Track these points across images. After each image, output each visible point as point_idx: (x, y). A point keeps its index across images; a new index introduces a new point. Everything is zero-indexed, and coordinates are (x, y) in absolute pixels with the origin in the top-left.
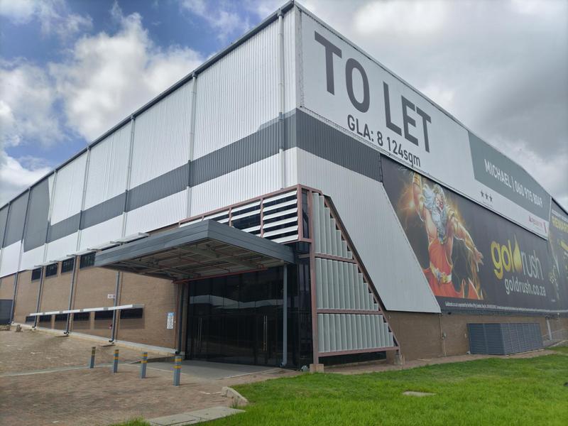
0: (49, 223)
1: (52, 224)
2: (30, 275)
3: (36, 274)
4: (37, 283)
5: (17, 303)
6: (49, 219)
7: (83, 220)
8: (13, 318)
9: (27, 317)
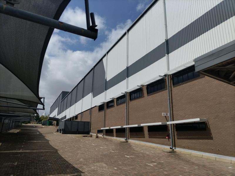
0: (106, 80)
1: (107, 81)
2: (98, 108)
3: (101, 108)
4: (102, 113)
5: (92, 123)
6: (106, 78)
7: (128, 72)
8: (90, 131)
9: (98, 130)
